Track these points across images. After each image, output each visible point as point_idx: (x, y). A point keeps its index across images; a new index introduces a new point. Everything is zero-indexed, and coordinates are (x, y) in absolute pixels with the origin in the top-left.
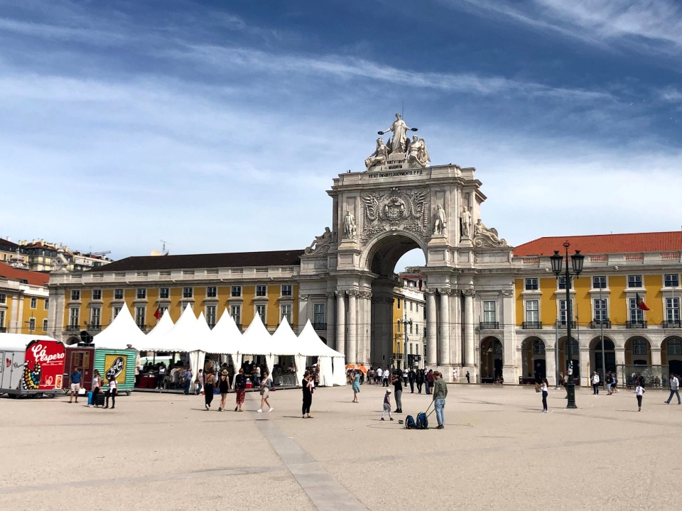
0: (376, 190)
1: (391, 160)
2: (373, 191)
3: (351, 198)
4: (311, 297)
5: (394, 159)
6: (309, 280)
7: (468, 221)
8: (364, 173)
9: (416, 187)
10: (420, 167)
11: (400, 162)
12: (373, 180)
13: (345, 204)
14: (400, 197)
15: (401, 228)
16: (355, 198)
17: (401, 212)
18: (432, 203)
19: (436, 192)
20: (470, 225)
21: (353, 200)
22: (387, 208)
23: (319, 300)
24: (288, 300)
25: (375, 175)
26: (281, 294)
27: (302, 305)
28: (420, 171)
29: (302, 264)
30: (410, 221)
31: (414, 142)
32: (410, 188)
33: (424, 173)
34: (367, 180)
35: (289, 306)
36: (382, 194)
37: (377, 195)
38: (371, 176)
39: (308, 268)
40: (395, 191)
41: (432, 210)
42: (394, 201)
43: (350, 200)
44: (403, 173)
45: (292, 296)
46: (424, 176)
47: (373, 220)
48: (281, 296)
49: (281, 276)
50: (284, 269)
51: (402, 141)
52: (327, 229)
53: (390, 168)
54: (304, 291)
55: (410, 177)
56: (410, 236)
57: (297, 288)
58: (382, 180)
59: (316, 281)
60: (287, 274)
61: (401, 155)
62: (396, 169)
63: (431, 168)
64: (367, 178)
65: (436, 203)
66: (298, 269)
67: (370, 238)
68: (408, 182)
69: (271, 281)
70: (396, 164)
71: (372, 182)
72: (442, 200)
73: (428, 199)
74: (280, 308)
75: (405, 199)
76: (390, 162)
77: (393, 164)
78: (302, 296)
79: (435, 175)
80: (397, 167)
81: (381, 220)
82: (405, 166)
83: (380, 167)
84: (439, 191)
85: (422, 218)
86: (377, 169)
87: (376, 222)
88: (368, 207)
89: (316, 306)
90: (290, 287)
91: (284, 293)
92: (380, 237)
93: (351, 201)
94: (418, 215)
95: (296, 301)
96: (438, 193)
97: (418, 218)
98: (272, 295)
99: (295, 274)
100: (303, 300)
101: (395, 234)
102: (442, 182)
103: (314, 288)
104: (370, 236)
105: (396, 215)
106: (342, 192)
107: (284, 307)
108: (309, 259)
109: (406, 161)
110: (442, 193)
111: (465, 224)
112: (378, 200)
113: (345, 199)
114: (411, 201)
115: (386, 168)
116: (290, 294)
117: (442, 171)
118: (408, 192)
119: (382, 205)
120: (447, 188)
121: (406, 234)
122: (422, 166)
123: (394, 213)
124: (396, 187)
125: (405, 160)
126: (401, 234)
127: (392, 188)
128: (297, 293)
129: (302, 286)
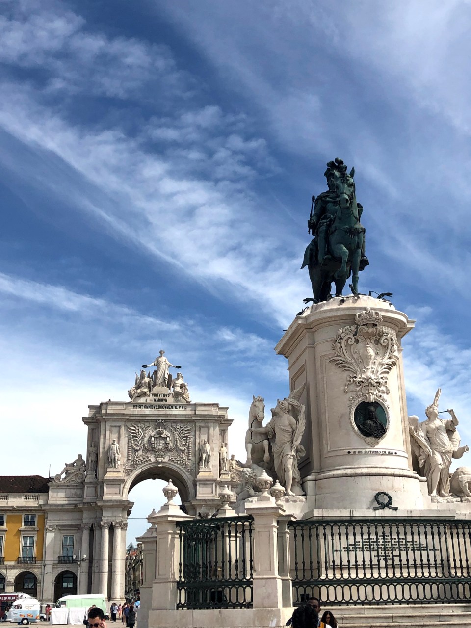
0: (141, 420)
1: (156, 393)
2: (138, 421)
3: (115, 426)
4: (61, 528)
5: (159, 393)
6: (59, 509)
7: (225, 457)
8: (129, 403)
9: (182, 421)
10: (185, 402)
11: (164, 395)
12: (138, 411)
13: (108, 433)
14: (165, 429)
15: (166, 459)
16: (119, 427)
17: (167, 444)
18: (197, 437)
19: (200, 427)
20: (227, 460)
21: (117, 429)
22: (153, 439)
23: (68, 532)
24: (32, 531)
25: (140, 406)
26: (23, 524)
27: (50, 537)
28: (185, 407)
29: (50, 492)
30: (174, 453)
31: (178, 379)
32: (175, 422)
33: (189, 408)
34: (131, 410)
35: (31, 538)
36: (147, 425)
37: (141, 425)
38: (135, 406)
39: (57, 497)
40: (160, 423)
41: (197, 444)
42: (160, 433)
43: (113, 429)
44: (168, 407)
45: (36, 526)
46: (189, 411)
47: (138, 451)
48: (23, 527)
49: (24, 505)
50: (26, 498)
51: (167, 376)
52: (80, 456)
53: (155, 401)
54: (52, 521)
55: (175, 411)
56: (174, 468)
57: (44, 518)
58: (147, 411)
59: (67, 511)
60: (32, 503)
61: (165, 390)
62: (162, 403)
63: (196, 405)
64: (132, 408)
65: (201, 437)
66: (45, 497)
67: (135, 468)
68: (175, 415)
69: (13, 510)
70: (161, 397)
71: (136, 412)
72: (207, 434)
73: (193, 433)
74: (21, 540)
75: (171, 431)
76: (155, 395)
77: (158, 397)
78: (50, 526)
79: (200, 411)
80: (162, 400)
81: (146, 450)
82: (171, 400)
83: (145, 398)
84: (203, 427)
85: (186, 451)
86: (142, 400)
87: (140, 453)
88: (132, 437)
89: (65, 537)
90: (33, 517)
91: (26, 523)
92: (145, 468)
93: (115, 430)
94: (183, 448)
95: (42, 532)
96: (202, 429)
97: (183, 451)
98: (11, 525)
99: (41, 502)
100: (51, 531)
101: (160, 465)
102: (207, 418)
103: (64, 518)
104: (134, 465)
105: (161, 447)
106: (106, 420)
107: (25, 538)
108: (60, 487)
109: (171, 396)
110: (206, 429)
111: (223, 459)
112: (143, 430)
113: (108, 428)
114: (176, 433)
115: (151, 400)
116: (33, 523)
117: (206, 408)
118: (174, 425)
119: (147, 436)
120: (210, 425)
121: (171, 466)
122: (187, 402)
123: (160, 445)
124: (162, 420)
125: (170, 394)
126: (167, 465)
127: (159, 420)
128: (43, 524)
129: (50, 516)
